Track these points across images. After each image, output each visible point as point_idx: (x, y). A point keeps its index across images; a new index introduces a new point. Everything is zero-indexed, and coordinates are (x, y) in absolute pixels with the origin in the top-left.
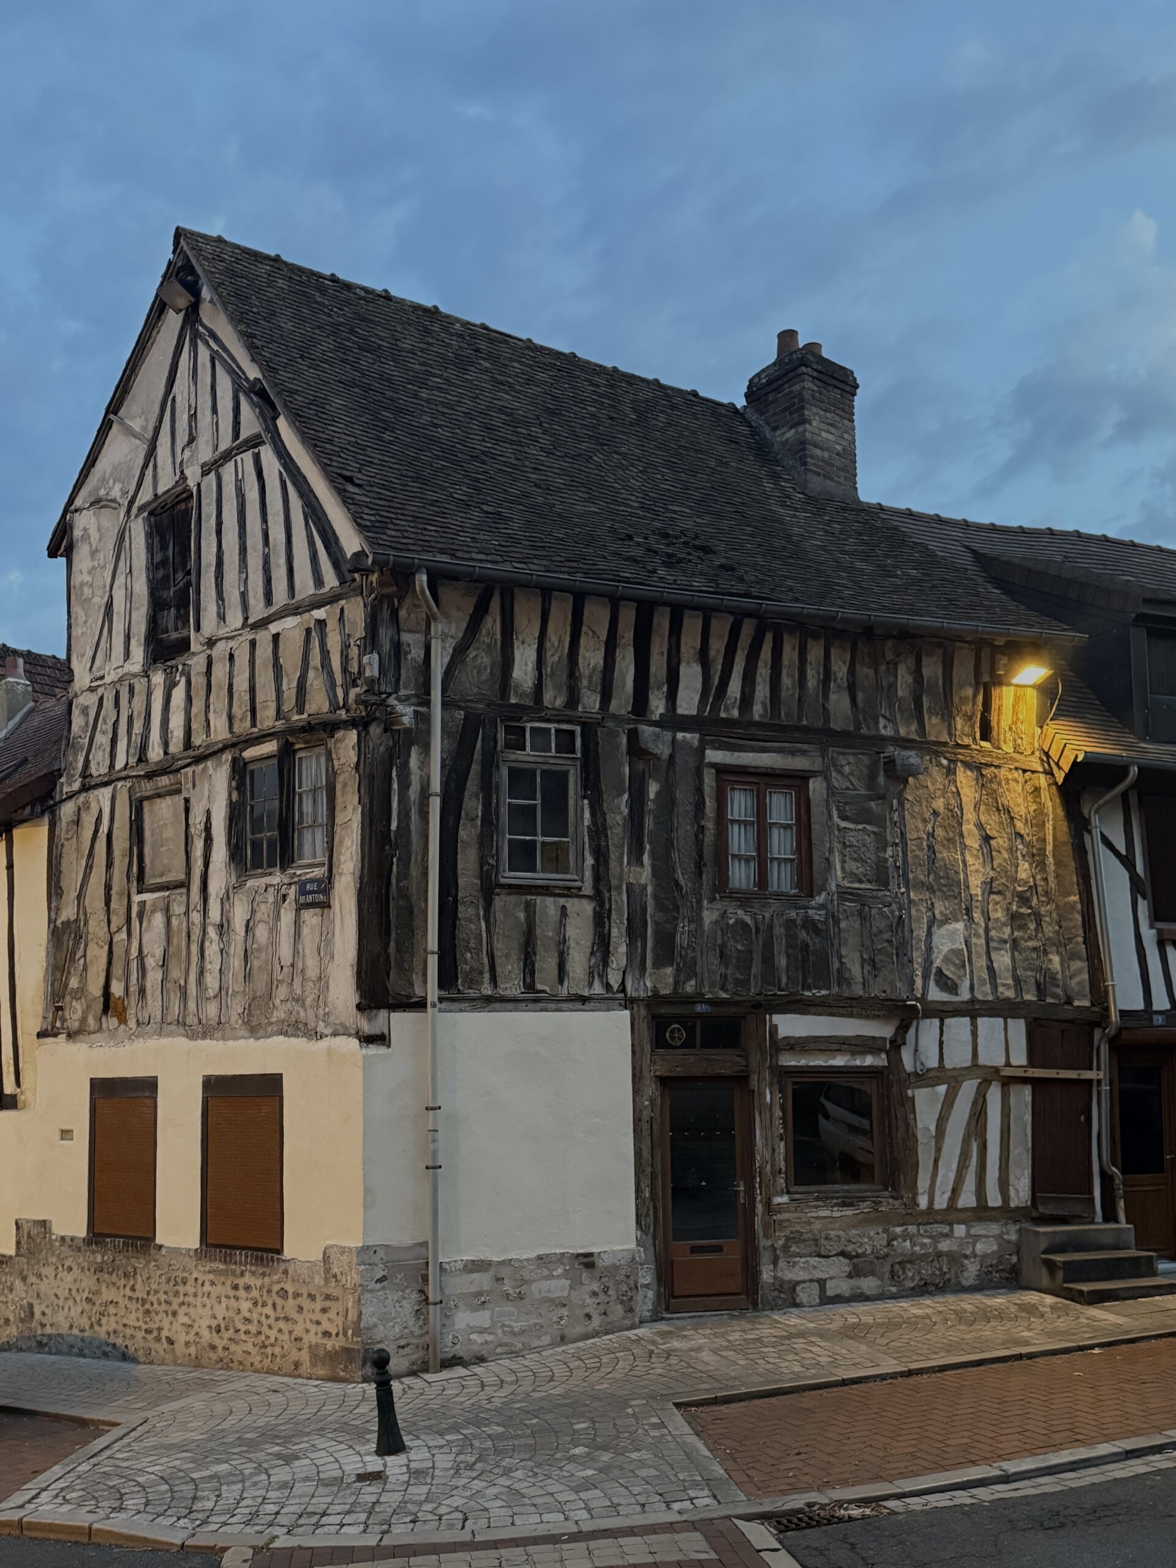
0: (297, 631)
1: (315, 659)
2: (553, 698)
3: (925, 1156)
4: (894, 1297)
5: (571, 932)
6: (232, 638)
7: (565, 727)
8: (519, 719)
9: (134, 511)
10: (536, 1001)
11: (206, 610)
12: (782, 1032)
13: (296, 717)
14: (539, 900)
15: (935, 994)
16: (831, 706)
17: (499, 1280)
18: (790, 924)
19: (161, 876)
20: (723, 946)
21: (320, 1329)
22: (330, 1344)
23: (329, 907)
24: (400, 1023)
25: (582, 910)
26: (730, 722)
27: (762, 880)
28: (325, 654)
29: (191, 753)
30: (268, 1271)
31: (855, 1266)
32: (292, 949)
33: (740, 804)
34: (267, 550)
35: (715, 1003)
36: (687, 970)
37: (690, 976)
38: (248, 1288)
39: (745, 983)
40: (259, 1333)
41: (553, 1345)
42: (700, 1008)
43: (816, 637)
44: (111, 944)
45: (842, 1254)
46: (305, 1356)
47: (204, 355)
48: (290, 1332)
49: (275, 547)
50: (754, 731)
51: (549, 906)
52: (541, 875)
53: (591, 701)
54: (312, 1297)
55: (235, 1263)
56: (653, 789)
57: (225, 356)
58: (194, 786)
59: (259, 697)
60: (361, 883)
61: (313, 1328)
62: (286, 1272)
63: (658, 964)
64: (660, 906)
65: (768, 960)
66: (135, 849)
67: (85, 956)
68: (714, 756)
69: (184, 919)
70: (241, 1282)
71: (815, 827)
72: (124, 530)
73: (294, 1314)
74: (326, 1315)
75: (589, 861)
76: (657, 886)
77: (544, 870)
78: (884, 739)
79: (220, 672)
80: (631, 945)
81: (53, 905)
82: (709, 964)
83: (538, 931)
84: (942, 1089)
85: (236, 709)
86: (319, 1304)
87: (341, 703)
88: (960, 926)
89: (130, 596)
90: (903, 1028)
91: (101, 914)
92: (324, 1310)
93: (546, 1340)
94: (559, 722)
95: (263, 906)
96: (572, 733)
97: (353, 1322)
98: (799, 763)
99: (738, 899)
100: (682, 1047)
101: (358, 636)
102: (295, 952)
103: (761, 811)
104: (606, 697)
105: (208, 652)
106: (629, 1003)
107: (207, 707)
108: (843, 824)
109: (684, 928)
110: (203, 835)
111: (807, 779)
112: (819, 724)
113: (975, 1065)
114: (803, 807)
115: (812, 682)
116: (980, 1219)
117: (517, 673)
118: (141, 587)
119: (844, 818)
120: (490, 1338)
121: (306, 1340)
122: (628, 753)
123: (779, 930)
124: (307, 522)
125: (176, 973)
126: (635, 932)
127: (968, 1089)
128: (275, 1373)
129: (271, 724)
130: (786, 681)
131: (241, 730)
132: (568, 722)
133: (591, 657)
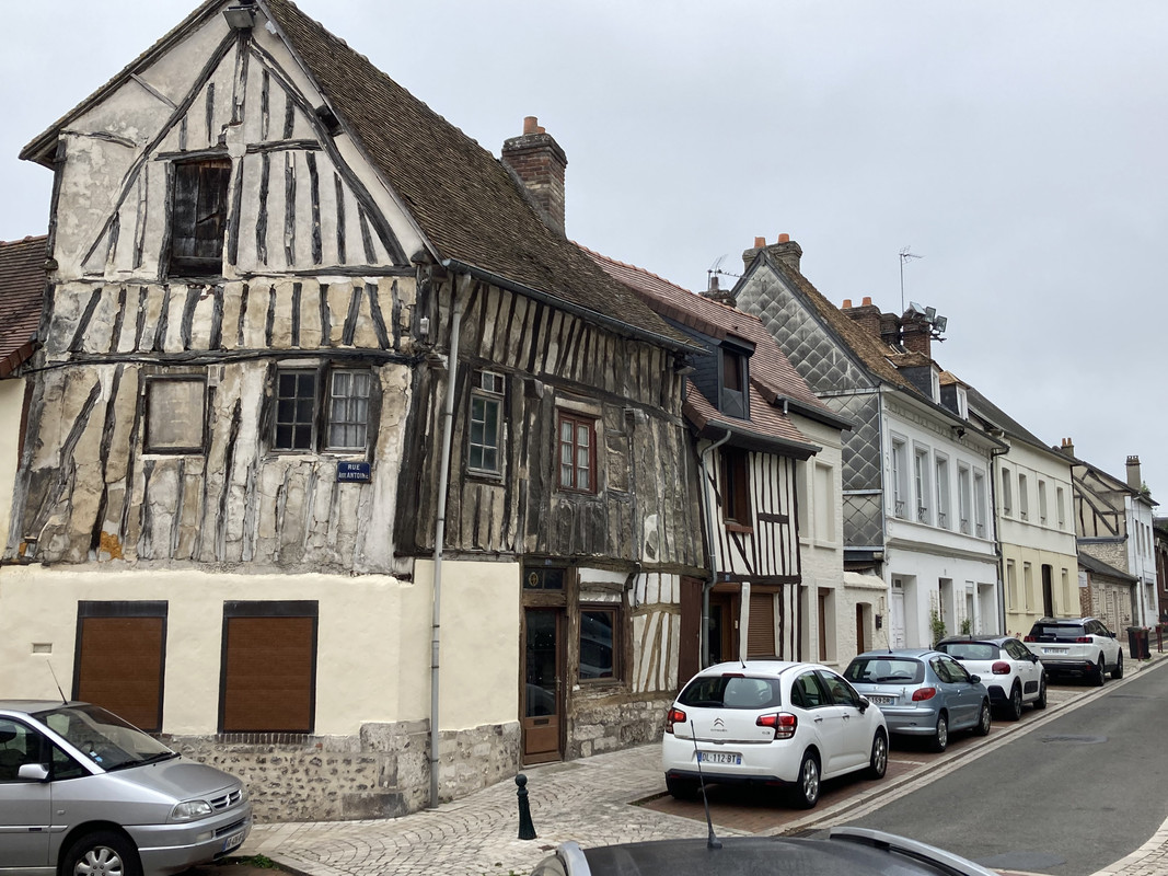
0: (347, 286)
1: (366, 308)
2: (498, 357)
3: (636, 659)
4: (622, 748)
5: (495, 510)
6: (275, 277)
7: (499, 375)
8: (480, 368)
9: (154, 154)
10: (478, 554)
11: (243, 250)
12: (583, 580)
13: (342, 346)
14: (483, 486)
15: (647, 559)
16: (606, 377)
17: (460, 744)
18: (588, 509)
19: (172, 442)
20: (558, 523)
21: (356, 784)
22: (364, 794)
23: (370, 483)
24: (422, 566)
25: (500, 493)
26: (566, 380)
27: (575, 483)
28: (376, 309)
29: (217, 352)
30: (300, 746)
31: (606, 729)
32: (328, 509)
33: (566, 431)
34: (317, 224)
35: (554, 559)
36: (542, 538)
37: (545, 541)
38: (276, 761)
39: (566, 547)
40: (289, 793)
41: (482, 787)
42: (548, 562)
43: (602, 335)
44: (105, 492)
45: (601, 723)
46: (338, 804)
47: (255, 67)
48: (323, 790)
49: (326, 224)
50: (575, 388)
51: (487, 489)
52: (484, 470)
53: (512, 360)
54: (348, 762)
55: (263, 743)
56: (533, 418)
57: (282, 76)
58: (222, 378)
59: (303, 325)
60: (403, 469)
61: (349, 784)
62: (320, 746)
63: (530, 533)
64: (532, 495)
65: (578, 533)
66: (142, 418)
67: (70, 499)
68: (560, 401)
69: (202, 479)
70: (269, 757)
71: (598, 450)
72: (139, 166)
73: (329, 776)
74: (362, 774)
75: (505, 463)
76: (532, 482)
77: (485, 468)
78: (625, 399)
79: (258, 300)
80: (519, 518)
81: (26, 453)
82: (551, 532)
83: (481, 507)
84: (645, 616)
85: (276, 329)
86: (354, 767)
87: (392, 345)
88: (655, 516)
89: (143, 219)
90: (631, 577)
91: (95, 465)
92: (359, 771)
93: (479, 784)
94: (496, 371)
95: (298, 477)
96: (501, 379)
97: (390, 776)
98: (592, 410)
99: (565, 493)
100: (535, 587)
101: (410, 302)
102: (331, 512)
103: (575, 437)
104: (518, 361)
105: (245, 282)
106: (517, 558)
107: (241, 323)
108: (610, 450)
109: (543, 509)
110: (232, 417)
111: (594, 420)
112: (601, 387)
113: (659, 603)
114: (593, 435)
115: (599, 362)
116: (657, 698)
117: (485, 339)
118: (159, 215)
119: (610, 447)
120: (454, 784)
121: (340, 793)
122: (526, 395)
123: (583, 514)
124: (362, 216)
125: (189, 519)
126: (521, 511)
127: (656, 615)
128: (307, 821)
129: (315, 347)
130: (590, 359)
131: (280, 346)
132: (500, 372)
133: (516, 334)
